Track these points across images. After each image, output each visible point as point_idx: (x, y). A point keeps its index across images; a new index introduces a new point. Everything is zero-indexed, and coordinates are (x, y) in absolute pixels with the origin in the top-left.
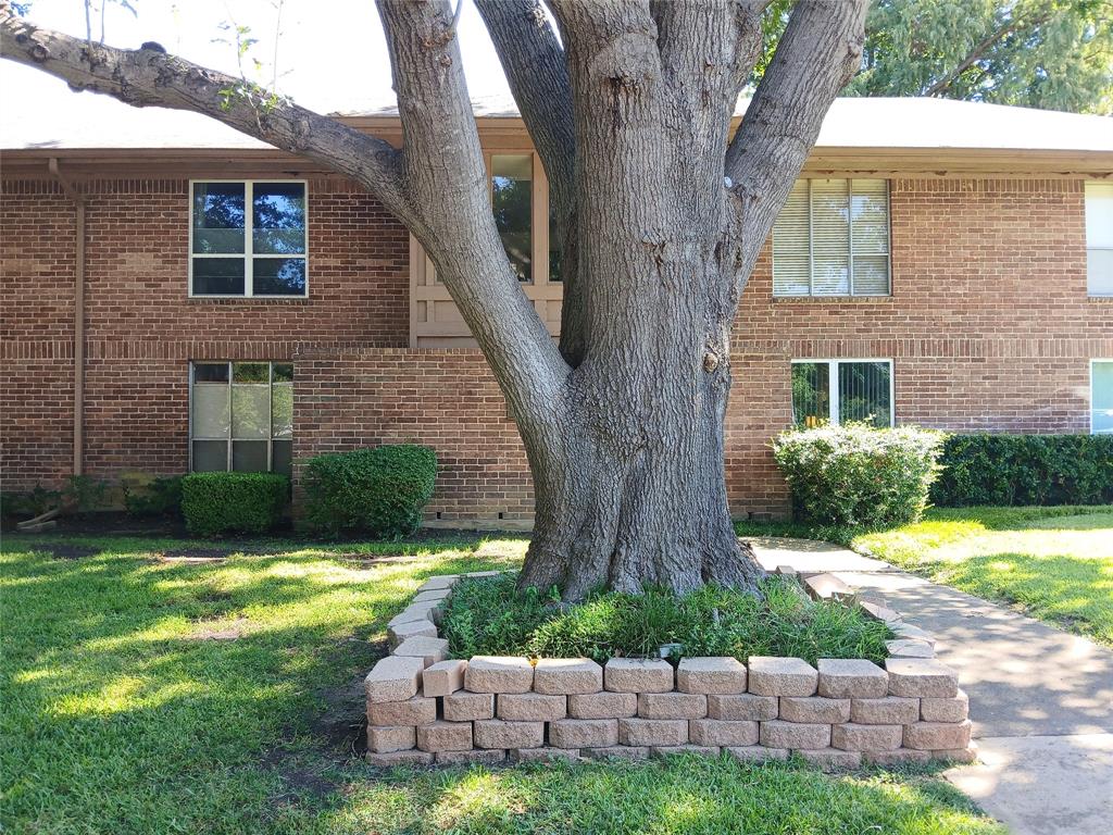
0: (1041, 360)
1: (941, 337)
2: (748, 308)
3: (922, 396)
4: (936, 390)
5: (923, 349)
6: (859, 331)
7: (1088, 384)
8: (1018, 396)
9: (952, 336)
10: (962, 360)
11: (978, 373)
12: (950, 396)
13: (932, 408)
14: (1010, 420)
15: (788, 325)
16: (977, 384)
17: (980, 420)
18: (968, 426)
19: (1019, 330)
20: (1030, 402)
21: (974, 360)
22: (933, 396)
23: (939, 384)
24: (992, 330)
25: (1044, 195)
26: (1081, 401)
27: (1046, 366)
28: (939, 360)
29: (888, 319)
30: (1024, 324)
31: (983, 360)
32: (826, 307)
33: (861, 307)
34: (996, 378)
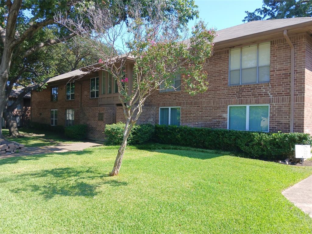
0: (214, 106)
1: (190, 100)
2: (155, 95)
3: (186, 116)
4: (189, 115)
5: (186, 104)
6: (174, 100)
7: (227, 113)
8: (208, 116)
9: (193, 100)
10: (194, 107)
11: (198, 110)
12: (192, 116)
13: (188, 119)
14: (205, 123)
15: (161, 99)
16: (198, 113)
17: (199, 123)
18: (196, 125)
19: (208, 98)
20: (210, 118)
21: (197, 107)
22: (188, 116)
23: (189, 113)
24: (202, 98)
25: (217, 57)
26: (225, 118)
27: (215, 108)
28: (190, 107)
29: (179, 96)
30: (210, 96)
31: (199, 106)
32: (168, 94)
33: (174, 94)
34: (202, 111)
